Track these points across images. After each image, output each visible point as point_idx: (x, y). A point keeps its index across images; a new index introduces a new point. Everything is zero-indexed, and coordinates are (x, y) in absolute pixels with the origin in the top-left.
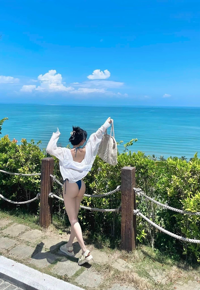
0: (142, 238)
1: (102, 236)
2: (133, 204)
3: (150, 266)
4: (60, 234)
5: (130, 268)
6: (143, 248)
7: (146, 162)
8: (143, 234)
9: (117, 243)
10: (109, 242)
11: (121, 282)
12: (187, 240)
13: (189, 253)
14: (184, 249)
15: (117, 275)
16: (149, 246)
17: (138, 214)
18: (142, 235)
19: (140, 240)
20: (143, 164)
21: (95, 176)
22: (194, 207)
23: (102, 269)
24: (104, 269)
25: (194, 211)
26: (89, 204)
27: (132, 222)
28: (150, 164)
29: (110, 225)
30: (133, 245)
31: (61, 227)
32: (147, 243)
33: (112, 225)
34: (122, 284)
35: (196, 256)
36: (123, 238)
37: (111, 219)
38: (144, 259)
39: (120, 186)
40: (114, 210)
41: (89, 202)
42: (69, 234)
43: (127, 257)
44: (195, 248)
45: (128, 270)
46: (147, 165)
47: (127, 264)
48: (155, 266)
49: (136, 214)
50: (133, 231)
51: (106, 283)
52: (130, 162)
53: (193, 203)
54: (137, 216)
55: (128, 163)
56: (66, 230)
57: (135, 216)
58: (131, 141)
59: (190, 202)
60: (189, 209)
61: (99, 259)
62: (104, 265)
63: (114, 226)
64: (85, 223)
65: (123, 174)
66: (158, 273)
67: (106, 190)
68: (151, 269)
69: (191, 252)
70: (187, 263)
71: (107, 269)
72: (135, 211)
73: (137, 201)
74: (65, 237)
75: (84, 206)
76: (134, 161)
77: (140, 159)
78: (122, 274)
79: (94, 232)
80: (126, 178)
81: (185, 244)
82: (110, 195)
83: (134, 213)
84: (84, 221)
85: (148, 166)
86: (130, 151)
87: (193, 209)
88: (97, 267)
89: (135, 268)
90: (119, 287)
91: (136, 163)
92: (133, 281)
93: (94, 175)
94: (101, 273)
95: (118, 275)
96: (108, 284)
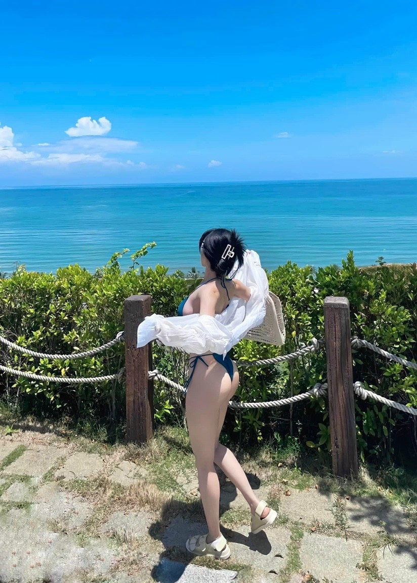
0: (166, 414)
1: (92, 423)
2: (148, 362)
3: (179, 465)
4: (8, 434)
5: (144, 475)
6: (166, 431)
7: (171, 284)
8: (166, 407)
9: (121, 430)
10: (106, 432)
11: (126, 507)
12: (242, 405)
13: (244, 427)
14: (237, 422)
15: (118, 495)
16: (179, 426)
17: (156, 378)
18: (165, 410)
19: (162, 418)
20: (165, 287)
21: (74, 319)
22: (253, 353)
23: (91, 490)
24: (94, 488)
25: (254, 359)
26: (66, 373)
27: (145, 392)
28: (177, 287)
29: (108, 401)
30: (147, 431)
31: (11, 421)
32: (176, 420)
33: (111, 401)
34: (127, 511)
35: (257, 430)
36: (130, 420)
37: (109, 391)
38: (168, 452)
39: (122, 332)
40: (112, 377)
41: (65, 369)
42: (26, 431)
43: (138, 454)
44: (255, 417)
45: (139, 481)
46: (172, 289)
47: (138, 468)
48: (188, 463)
49: (153, 379)
50: (149, 405)
51: (97, 514)
52: (141, 287)
53: (252, 346)
54: (155, 380)
55: (137, 289)
56: (20, 424)
57: (151, 382)
58: (144, 247)
59: (246, 346)
60: (245, 358)
61: (86, 468)
62: (95, 481)
63: (114, 402)
64: (60, 406)
65: (128, 310)
66: (192, 477)
67: (97, 342)
68: (179, 471)
69: (248, 425)
70: (240, 449)
71: (101, 486)
72: (151, 373)
73: (155, 355)
74: (19, 438)
75: (54, 378)
76: (149, 283)
77: (160, 279)
78: (128, 492)
79: (77, 419)
80: (134, 315)
81: (238, 412)
82: (104, 351)
83: (150, 377)
84: (57, 401)
85: (175, 291)
86: (142, 267)
87: (251, 356)
88: (82, 488)
89: (152, 474)
90: (122, 518)
91: (152, 287)
92: (147, 502)
93: (72, 318)
94: (88, 499)
95: (121, 495)
96: (100, 517)
